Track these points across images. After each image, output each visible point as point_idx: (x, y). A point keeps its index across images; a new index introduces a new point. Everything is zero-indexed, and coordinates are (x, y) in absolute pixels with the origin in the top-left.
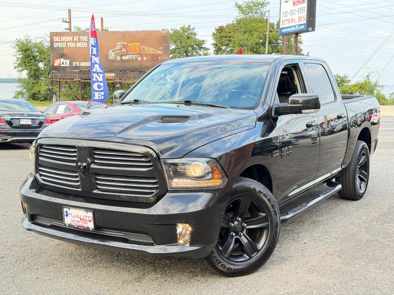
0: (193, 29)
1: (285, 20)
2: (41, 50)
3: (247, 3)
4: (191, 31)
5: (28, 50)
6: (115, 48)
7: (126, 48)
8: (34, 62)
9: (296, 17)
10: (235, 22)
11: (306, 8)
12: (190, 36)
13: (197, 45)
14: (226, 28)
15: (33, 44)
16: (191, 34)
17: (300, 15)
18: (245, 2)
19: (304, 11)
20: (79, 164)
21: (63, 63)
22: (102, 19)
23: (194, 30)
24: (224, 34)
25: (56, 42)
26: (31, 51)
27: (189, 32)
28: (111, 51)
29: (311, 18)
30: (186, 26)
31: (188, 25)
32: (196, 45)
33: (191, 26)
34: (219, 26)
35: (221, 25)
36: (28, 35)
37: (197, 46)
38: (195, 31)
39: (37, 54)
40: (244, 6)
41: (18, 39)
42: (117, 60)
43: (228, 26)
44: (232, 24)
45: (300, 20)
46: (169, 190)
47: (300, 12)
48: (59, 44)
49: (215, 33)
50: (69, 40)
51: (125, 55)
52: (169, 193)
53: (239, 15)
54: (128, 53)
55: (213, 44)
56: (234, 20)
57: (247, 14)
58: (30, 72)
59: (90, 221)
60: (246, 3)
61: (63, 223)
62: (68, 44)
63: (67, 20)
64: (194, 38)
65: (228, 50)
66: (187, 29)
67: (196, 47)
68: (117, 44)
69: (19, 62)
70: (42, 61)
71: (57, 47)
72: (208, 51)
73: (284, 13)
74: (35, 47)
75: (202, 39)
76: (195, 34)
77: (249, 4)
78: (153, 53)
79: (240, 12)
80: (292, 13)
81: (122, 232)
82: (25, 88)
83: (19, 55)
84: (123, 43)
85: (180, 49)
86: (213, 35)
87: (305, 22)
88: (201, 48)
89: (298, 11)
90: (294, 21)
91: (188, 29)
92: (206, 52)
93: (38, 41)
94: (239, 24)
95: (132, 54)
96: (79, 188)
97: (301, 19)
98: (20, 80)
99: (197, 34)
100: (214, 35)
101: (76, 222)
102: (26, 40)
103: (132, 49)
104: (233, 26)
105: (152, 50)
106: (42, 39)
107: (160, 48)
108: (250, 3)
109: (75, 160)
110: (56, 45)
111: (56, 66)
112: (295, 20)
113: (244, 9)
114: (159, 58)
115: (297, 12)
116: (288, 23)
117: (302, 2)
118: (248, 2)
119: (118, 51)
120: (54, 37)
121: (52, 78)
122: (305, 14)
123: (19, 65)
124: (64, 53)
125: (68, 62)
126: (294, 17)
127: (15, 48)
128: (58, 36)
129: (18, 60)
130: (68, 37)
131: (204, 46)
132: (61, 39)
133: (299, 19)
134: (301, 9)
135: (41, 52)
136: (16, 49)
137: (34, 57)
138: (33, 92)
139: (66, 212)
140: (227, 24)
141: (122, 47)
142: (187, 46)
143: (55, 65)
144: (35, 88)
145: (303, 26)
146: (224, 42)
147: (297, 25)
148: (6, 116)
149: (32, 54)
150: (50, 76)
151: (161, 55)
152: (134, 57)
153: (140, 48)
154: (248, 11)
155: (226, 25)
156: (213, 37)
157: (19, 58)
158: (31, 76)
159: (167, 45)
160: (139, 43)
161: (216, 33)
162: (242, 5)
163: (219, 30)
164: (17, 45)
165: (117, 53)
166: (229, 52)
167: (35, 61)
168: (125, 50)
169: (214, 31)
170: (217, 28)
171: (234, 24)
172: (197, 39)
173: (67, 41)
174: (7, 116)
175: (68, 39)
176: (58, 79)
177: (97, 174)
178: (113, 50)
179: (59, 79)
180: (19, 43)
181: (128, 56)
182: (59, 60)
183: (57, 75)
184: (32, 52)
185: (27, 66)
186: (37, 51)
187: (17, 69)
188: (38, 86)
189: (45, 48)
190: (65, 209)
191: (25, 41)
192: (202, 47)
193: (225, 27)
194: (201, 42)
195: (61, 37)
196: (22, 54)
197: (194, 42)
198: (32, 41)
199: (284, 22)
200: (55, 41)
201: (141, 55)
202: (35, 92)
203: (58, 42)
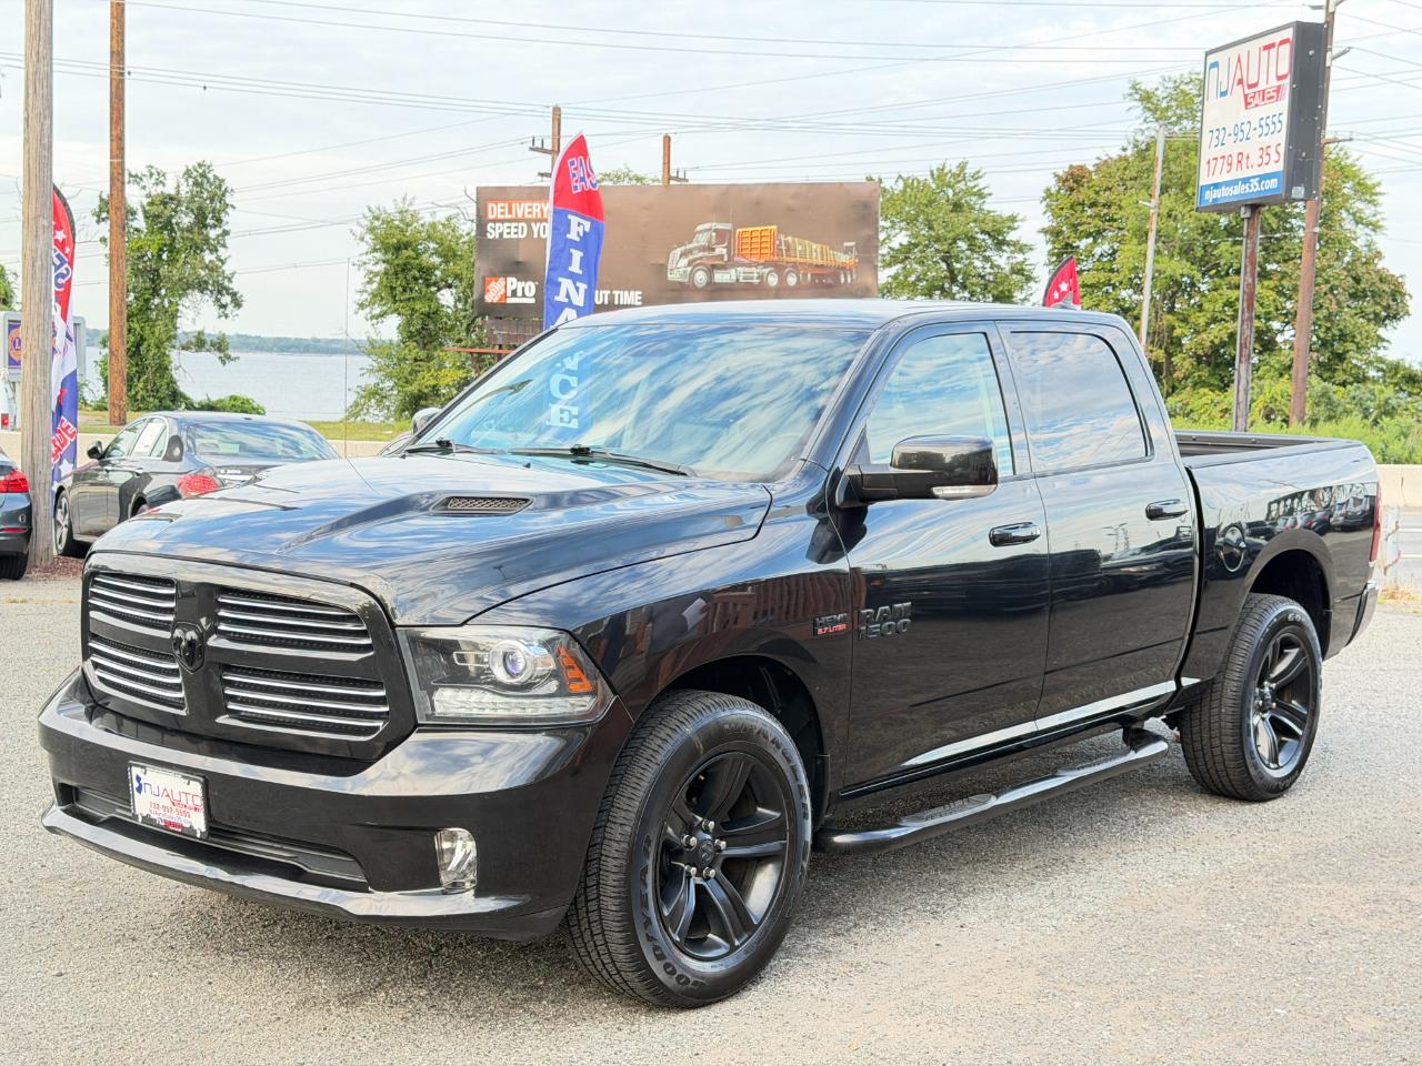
0: (976, 177)
1: (1216, 159)
2: (450, 246)
3: (1175, 82)
4: (969, 184)
5: (406, 249)
6: (691, 242)
7: (729, 243)
8: (424, 290)
9: (1251, 148)
10: (1129, 153)
11: (1284, 119)
12: (963, 201)
13: (989, 234)
14: (1096, 171)
15: (422, 225)
16: (969, 192)
17: (1265, 141)
18: (1170, 78)
19: (1278, 126)
20: (178, 633)
21: (514, 293)
22: (667, 140)
23: (979, 181)
24: (1085, 194)
25: (495, 221)
26: (413, 250)
27: (962, 185)
28: (678, 251)
29: (1304, 154)
30: (952, 166)
31: (960, 161)
32: (983, 232)
33: (968, 166)
34: (1067, 165)
35: (1075, 164)
36: (408, 198)
37: (986, 237)
38: (982, 183)
39: (436, 260)
40: (1165, 95)
41: (374, 208)
42: (694, 286)
43: (1103, 166)
44: (1120, 159)
45: (1266, 159)
46: (419, 722)
47: (1266, 129)
48: (503, 228)
49: (1053, 190)
50: (539, 216)
51: (723, 267)
52: (420, 731)
53: (1144, 126)
54: (736, 259)
55: (1045, 231)
56: (1125, 144)
57: (1175, 124)
58: (408, 323)
59: (196, 809)
60: (1171, 85)
61: (130, 811)
62: (535, 228)
63: (548, 145)
64: (977, 207)
65: (1098, 251)
66: (954, 175)
67: (984, 240)
68: (700, 228)
69: (375, 286)
70: (450, 286)
71: (497, 236)
72: (1026, 256)
73: (1216, 134)
74: (429, 238)
75: (1006, 214)
76: (980, 195)
77: (1183, 87)
78: (820, 262)
79: (1148, 114)
80: (1240, 135)
81: (285, 847)
82: (389, 376)
83: (377, 263)
84: (720, 226)
85: (927, 246)
86: (1045, 199)
87: (1280, 167)
88: (1000, 244)
89: (1261, 126)
90: (1244, 161)
91: (959, 175)
92: (1020, 257)
93: (441, 217)
94: (1144, 159)
95: (749, 265)
96: (182, 709)
97: (1268, 154)
98: (373, 348)
99: (990, 195)
100: (1048, 197)
101: (161, 811)
102: (401, 212)
103: (748, 247)
104: (1122, 167)
105: (819, 250)
106: (456, 211)
107: (846, 244)
108: (1186, 83)
109: (169, 622)
110: (493, 232)
111: (492, 303)
112: (1248, 157)
113: (1164, 104)
114: (843, 280)
115: (1255, 129)
116: (1226, 168)
117: (1272, 97)
118: (1179, 81)
119: (701, 254)
120: (490, 205)
121: (481, 344)
122: (1280, 138)
123: (374, 296)
124: (520, 260)
125: (530, 288)
126: (1244, 147)
127: (362, 239)
128: (504, 201)
129: (370, 282)
130: (535, 205)
131: (1011, 237)
132: (510, 212)
133: (1261, 157)
134: (1269, 121)
135: (449, 255)
136: (367, 243)
137: (426, 272)
138: (413, 388)
139: (138, 779)
140: (1098, 158)
141: (714, 241)
142: (952, 235)
143: (489, 298)
144: (420, 375)
145: (1273, 181)
146: (1084, 223)
147: (1254, 177)
148: (229, 471)
149: (417, 261)
150: (473, 336)
151: (850, 269)
152: (756, 275)
153: (777, 242)
154: (1178, 112)
155: (1098, 162)
156: (1047, 206)
157: (376, 274)
158: (411, 336)
159: (871, 232)
160: (774, 227)
161: (1058, 191)
162: (1157, 89)
163: (1067, 180)
164: (372, 230)
165: (697, 259)
166: (1105, 259)
167: (428, 286)
168: (725, 251)
169: (1052, 184)
170: (1061, 173)
171: (1126, 159)
172: (989, 212)
173: (530, 216)
174: (232, 471)
175: (534, 210)
176: (497, 347)
177: (228, 668)
178: (683, 248)
179: (500, 347)
180: (377, 223)
181: (733, 271)
182: (501, 281)
183: (495, 333)
184: (418, 255)
185: (401, 301)
186: (436, 253)
187: (368, 310)
188: (430, 371)
189: (463, 240)
190: (135, 771)
191: (398, 216)
192: (1007, 239)
193: (1091, 169)
194: (1003, 222)
195: (514, 205)
196: (384, 262)
197: (975, 221)
198: (420, 216)
199: (1213, 163)
200: (491, 217)
201: (778, 268)
202: (420, 391)
203: (503, 221)
